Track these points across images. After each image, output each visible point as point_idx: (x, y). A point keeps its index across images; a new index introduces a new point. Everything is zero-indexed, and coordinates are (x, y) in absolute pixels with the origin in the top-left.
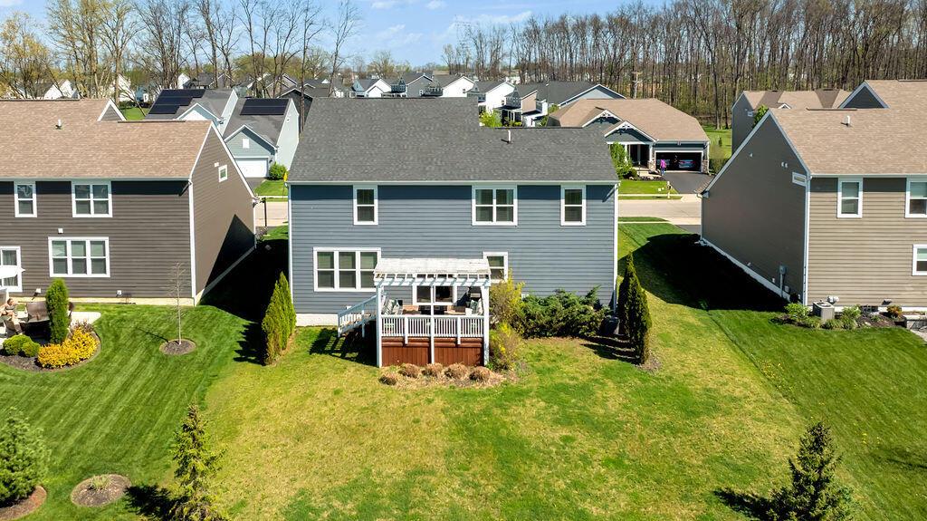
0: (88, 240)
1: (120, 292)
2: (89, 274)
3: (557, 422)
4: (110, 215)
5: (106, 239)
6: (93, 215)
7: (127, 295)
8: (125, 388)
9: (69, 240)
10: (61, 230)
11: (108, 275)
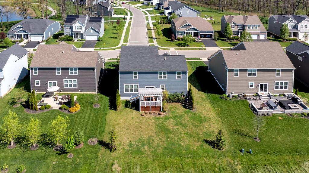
0: (72, 80)
2: (73, 87)
3: (176, 125)
4: (78, 75)
5: (77, 80)
6: (74, 75)
7: (81, 91)
9: (68, 80)
10: (66, 78)
11: (77, 87)
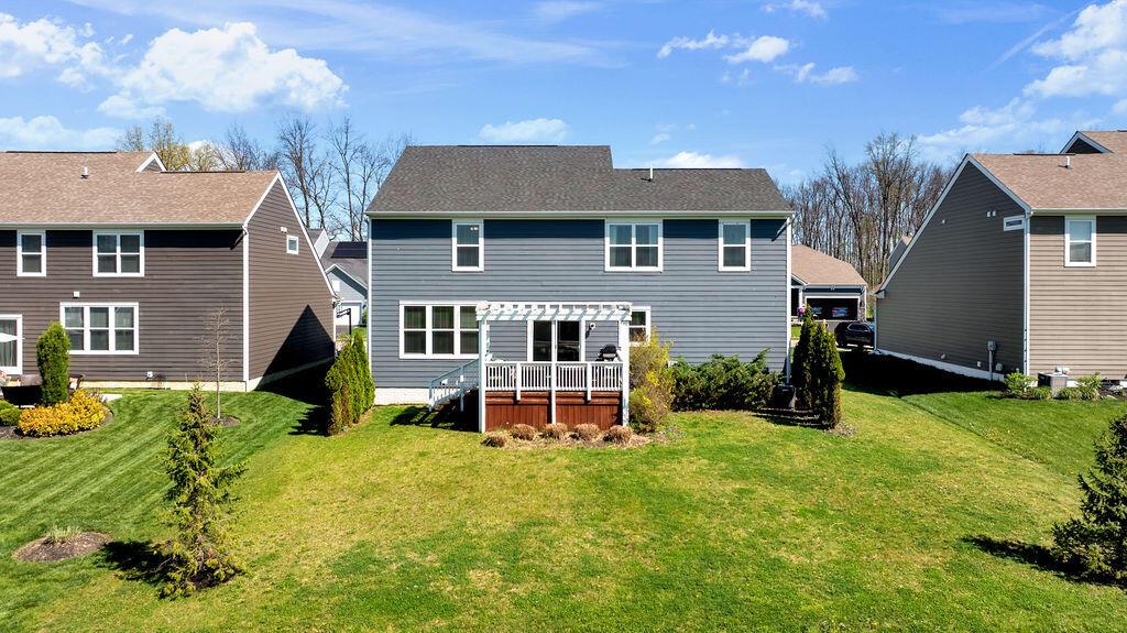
0: (112, 306)
1: (150, 374)
2: (112, 350)
3: (726, 476)
4: (142, 274)
5: (136, 306)
6: (119, 274)
7: (160, 378)
8: (133, 454)
9: (87, 306)
10: (77, 294)
11: (136, 351)
